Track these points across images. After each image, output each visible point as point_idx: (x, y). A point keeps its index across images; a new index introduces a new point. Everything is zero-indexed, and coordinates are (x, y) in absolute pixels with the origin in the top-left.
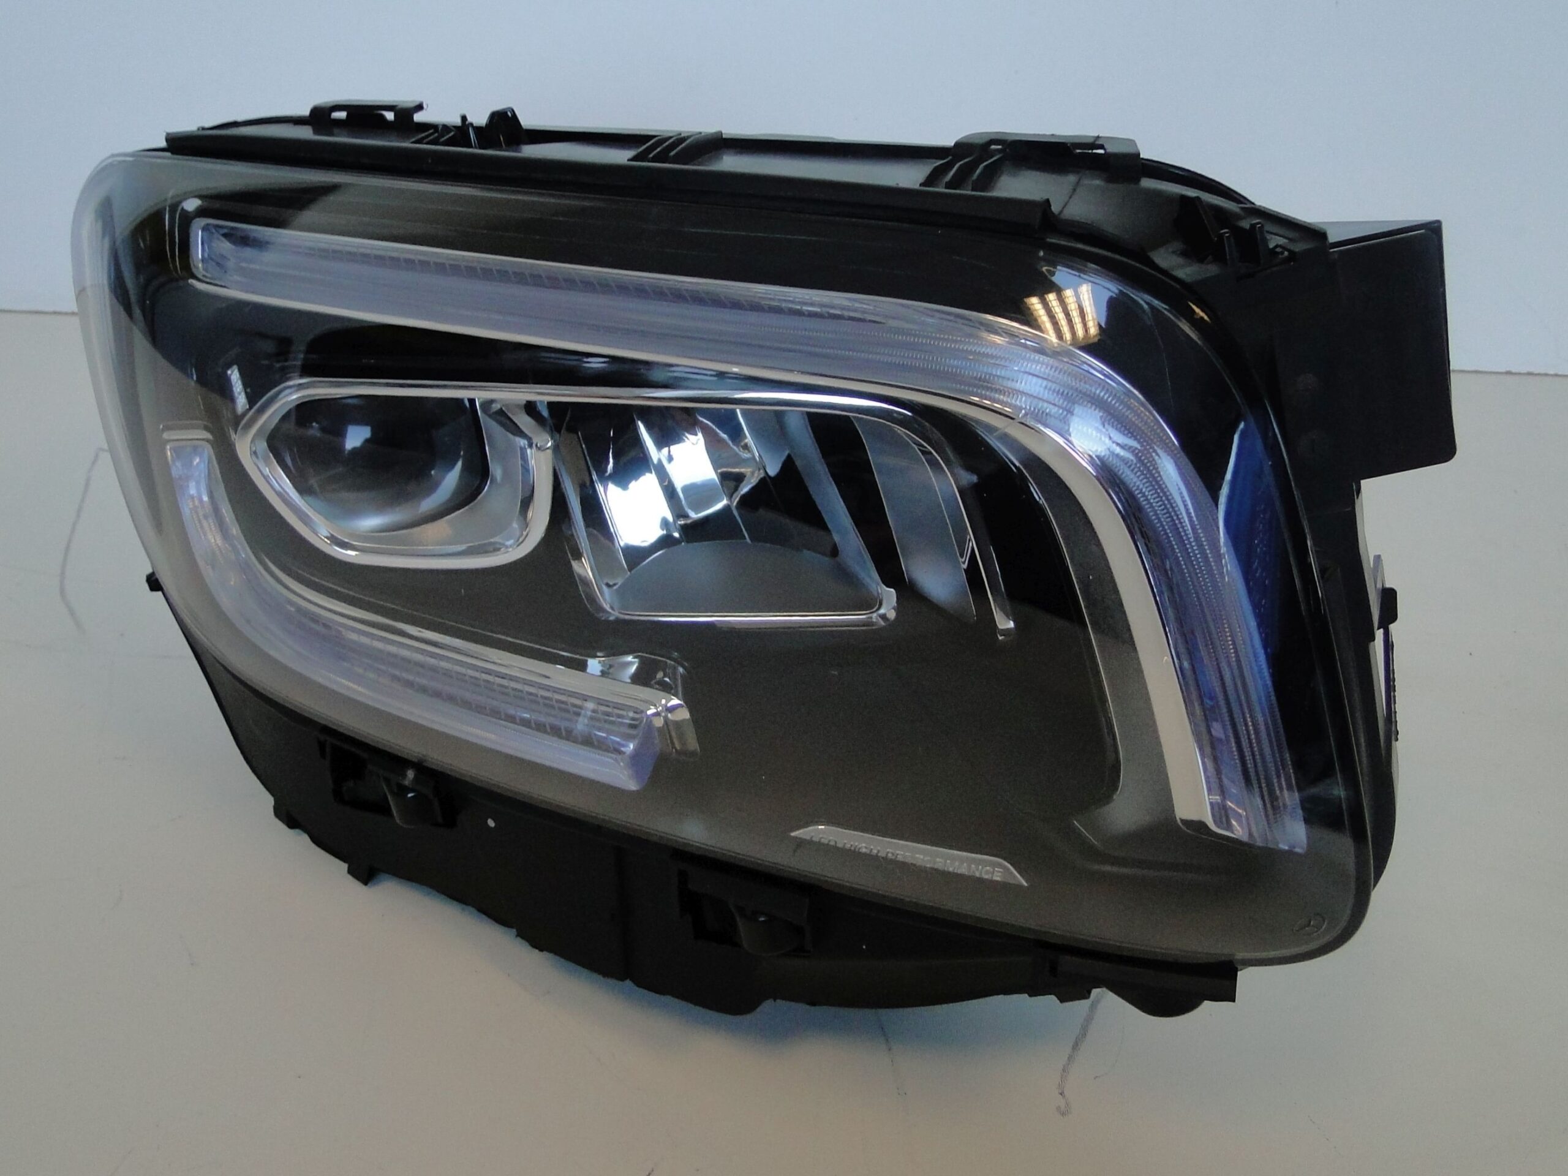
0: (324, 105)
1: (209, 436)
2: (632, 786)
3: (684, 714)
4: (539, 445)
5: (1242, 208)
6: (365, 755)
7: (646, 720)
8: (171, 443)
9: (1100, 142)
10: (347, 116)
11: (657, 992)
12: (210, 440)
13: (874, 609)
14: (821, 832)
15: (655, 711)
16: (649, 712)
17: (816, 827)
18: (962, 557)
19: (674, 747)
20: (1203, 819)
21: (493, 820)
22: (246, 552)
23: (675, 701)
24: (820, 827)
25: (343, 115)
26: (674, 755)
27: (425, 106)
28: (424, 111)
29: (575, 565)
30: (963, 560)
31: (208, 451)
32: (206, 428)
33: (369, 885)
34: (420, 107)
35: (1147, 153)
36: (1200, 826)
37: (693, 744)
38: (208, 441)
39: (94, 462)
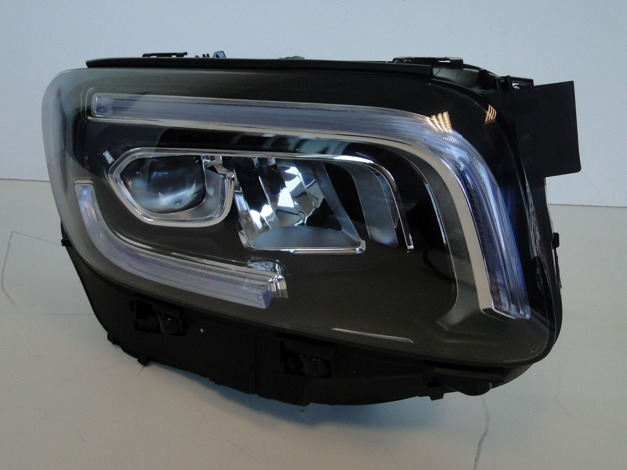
0: (148, 54)
1: (91, 182)
2: (264, 307)
4: (229, 178)
8: (78, 185)
13: (357, 246)
15: (272, 280)
16: (269, 281)
19: (279, 295)
21: (203, 329)
23: (280, 277)
26: (279, 299)
27: (188, 54)
30: (395, 224)
32: (91, 180)
33: (146, 366)
34: (186, 54)
37: (286, 296)
38: (91, 184)
39: (11, 237)
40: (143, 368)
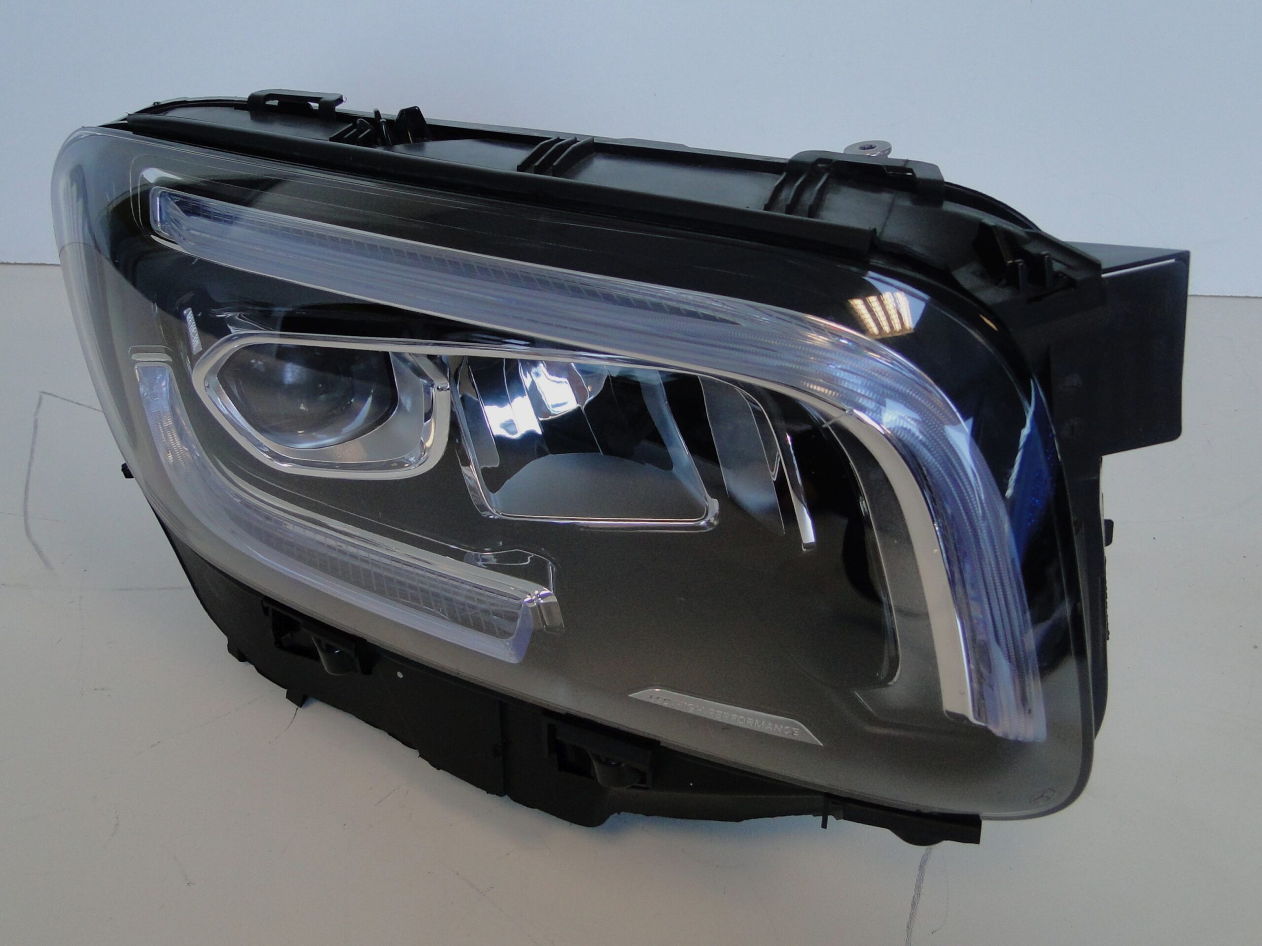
0: (260, 94)
2: (513, 660)
3: (554, 599)
4: (439, 387)
5: (1028, 233)
6: (300, 620)
7: (524, 605)
8: (139, 364)
9: (909, 166)
10: (279, 103)
11: (528, 806)
12: (170, 362)
13: (703, 517)
14: (656, 695)
15: (531, 599)
16: (526, 600)
17: (653, 690)
18: (772, 471)
19: (544, 623)
20: (965, 713)
21: (401, 672)
22: (199, 452)
23: (547, 591)
24: (657, 690)
25: (275, 103)
26: (545, 630)
27: (344, 99)
28: (343, 103)
29: (464, 469)
30: (773, 474)
31: (169, 371)
32: (167, 352)
33: (303, 706)
34: (340, 100)
35: (949, 177)
36: (963, 718)
37: (559, 619)
39: (39, 405)
40: (297, 709)
